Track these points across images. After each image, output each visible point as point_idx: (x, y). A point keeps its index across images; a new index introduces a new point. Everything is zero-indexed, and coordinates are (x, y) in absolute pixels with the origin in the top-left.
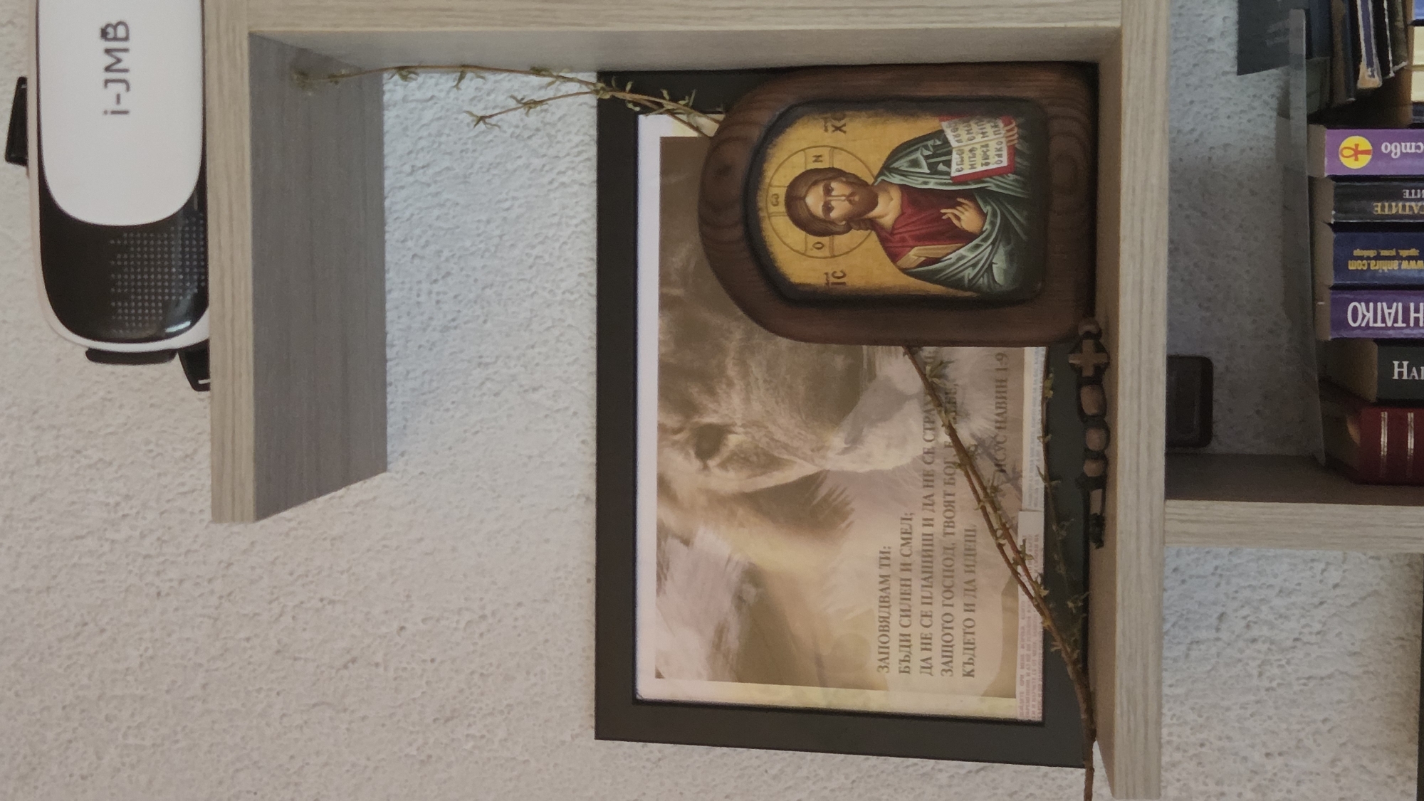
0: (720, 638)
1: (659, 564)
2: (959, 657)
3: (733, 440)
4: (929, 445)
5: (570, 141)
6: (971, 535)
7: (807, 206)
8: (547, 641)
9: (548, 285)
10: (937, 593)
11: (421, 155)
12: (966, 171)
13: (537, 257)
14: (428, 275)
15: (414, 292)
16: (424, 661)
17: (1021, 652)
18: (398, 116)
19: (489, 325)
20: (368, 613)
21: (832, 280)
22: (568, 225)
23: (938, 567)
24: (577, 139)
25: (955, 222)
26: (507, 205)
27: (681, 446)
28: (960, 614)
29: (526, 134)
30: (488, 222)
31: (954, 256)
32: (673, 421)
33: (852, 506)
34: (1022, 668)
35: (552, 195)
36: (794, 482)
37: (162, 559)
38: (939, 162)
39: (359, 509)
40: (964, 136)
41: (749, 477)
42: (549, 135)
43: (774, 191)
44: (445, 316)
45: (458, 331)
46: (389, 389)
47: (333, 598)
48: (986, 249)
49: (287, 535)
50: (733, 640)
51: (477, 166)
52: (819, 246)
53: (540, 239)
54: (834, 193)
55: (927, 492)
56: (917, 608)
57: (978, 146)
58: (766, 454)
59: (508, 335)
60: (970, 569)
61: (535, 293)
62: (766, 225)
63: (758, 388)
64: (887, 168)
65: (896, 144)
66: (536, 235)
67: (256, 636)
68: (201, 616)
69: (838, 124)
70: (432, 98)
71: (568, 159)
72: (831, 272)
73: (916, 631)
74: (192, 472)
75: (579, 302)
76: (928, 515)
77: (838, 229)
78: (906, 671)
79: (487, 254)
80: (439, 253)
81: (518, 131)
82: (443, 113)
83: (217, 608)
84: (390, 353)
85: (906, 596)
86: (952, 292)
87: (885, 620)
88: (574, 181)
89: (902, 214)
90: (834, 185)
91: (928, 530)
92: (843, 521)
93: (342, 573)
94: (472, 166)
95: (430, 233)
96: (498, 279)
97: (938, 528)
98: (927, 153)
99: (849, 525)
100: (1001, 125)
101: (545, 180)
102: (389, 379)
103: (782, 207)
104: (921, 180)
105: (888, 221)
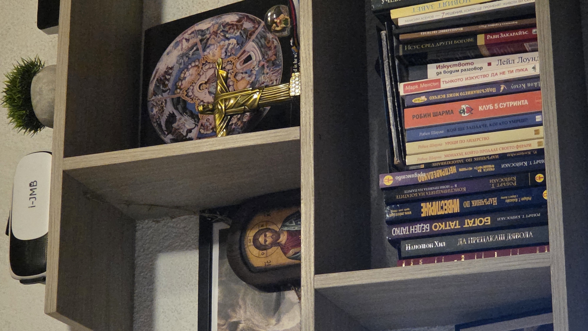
3: (241, 326)
7: (259, 242)
9: (185, 283)
11: (146, 245)
13: (181, 274)
14: (147, 284)
15: (142, 290)
18: (140, 233)
19: (166, 298)
21: (267, 264)
22: (191, 263)
27: (225, 330)
29: (179, 235)
32: (222, 322)
38: (298, 221)
42: (187, 235)
43: (249, 238)
46: (134, 322)
51: (164, 247)
52: (263, 254)
53: (182, 268)
54: (267, 236)
62: (247, 250)
63: (249, 307)
64: (283, 225)
65: (286, 217)
69: (268, 214)
70: (150, 226)
72: (266, 262)
77: (269, 248)
82: (154, 231)
84: (135, 310)
89: (288, 239)
90: (267, 233)
102: (134, 319)
103: (252, 243)
104: (293, 228)
105: (283, 242)
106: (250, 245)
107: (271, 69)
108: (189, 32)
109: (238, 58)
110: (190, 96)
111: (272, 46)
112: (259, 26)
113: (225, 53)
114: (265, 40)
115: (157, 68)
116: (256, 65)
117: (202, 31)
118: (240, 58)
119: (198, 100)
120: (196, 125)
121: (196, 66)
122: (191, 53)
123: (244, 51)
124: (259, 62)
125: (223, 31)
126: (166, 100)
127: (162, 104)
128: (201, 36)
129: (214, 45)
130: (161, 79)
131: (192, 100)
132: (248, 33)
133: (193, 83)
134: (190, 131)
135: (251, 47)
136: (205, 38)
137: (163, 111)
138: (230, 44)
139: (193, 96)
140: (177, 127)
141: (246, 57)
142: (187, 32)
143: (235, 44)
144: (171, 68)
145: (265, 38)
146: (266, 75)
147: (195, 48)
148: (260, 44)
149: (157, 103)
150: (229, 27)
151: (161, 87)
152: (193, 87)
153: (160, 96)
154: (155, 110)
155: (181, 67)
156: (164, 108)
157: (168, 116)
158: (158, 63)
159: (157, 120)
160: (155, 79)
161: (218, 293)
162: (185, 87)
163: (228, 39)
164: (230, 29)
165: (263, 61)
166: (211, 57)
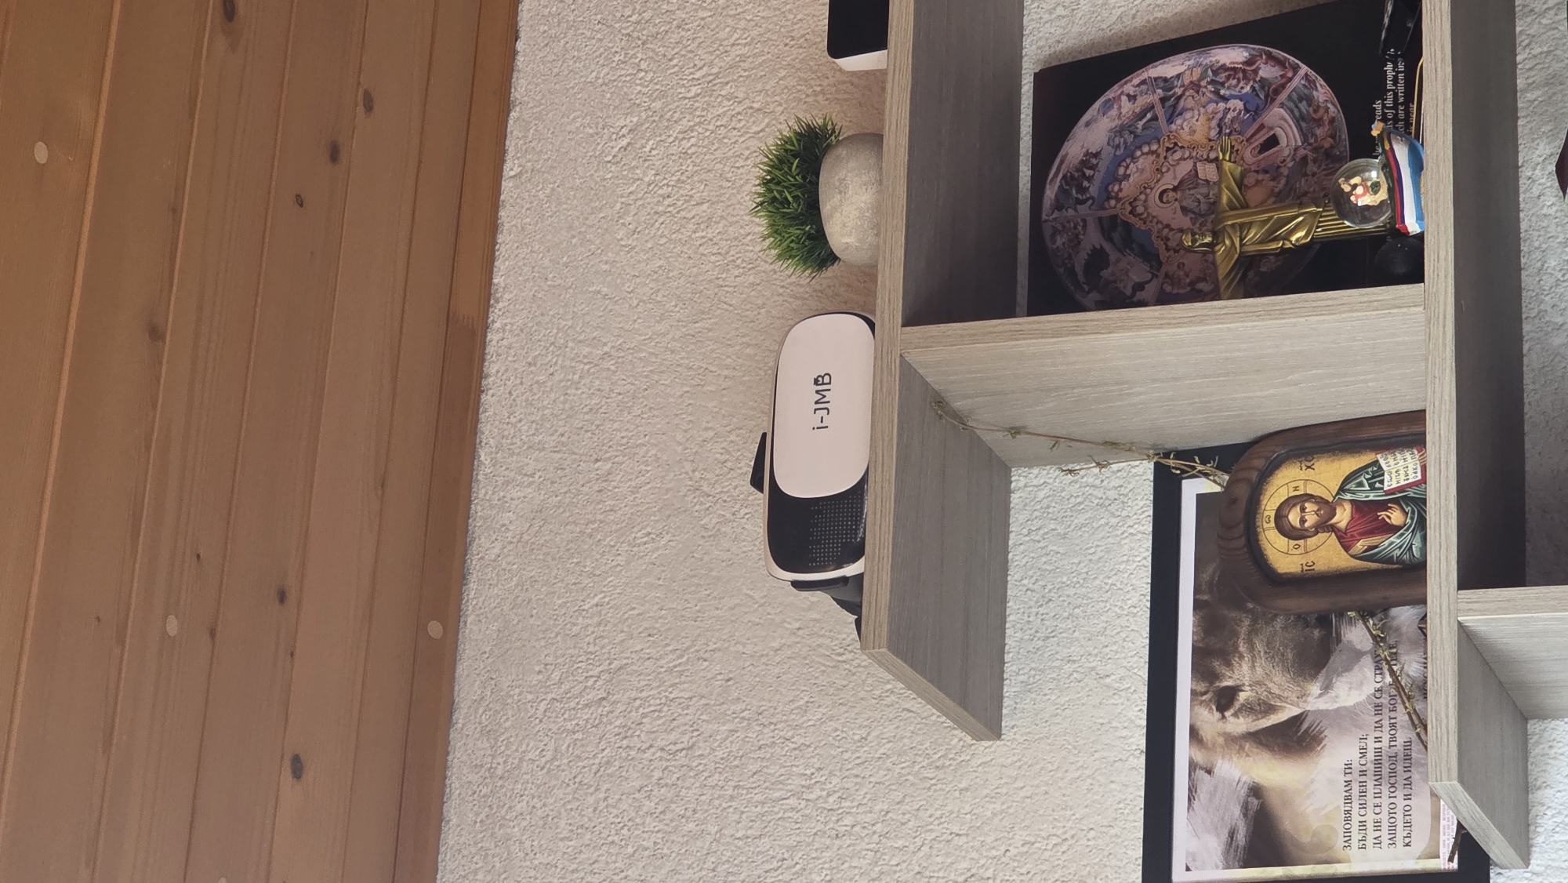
0: (1232, 838)
1: (1190, 789)
2: (1401, 832)
3: (1242, 696)
4: (1378, 685)
5: (1137, 504)
6: (1408, 744)
7: (1289, 521)
8: (1110, 854)
9: (1119, 604)
10: (1385, 790)
11: (1034, 522)
12: (1395, 485)
13: (1112, 584)
14: (1036, 602)
15: (1026, 615)
16: (1022, 874)
17: (1442, 823)
18: (1020, 497)
19: (1076, 634)
20: (983, 841)
21: (1305, 568)
22: (1134, 561)
23: (1385, 771)
24: (1141, 504)
25: (1387, 520)
26: (1093, 550)
27: (1206, 704)
28: (1401, 802)
29: (1107, 504)
30: (1079, 563)
31: (1387, 543)
32: (1201, 687)
33: (1325, 733)
34: (1444, 834)
35: (1123, 542)
36: (1285, 721)
37: (840, 811)
38: (1375, 482)
39: (980, 768)
40: (1392, 462)
41: (1253, 721)
42: (1123, 502)
43: (1266, 513)
44: (1047, 629)
45: (1055, 639)
46: (1005, 682)
47: (961, 832)
48: (1408, 535)
49: (929, 789)
50: (1241, 838)
51: (1073, 527)
53: (1114, 572)
54: (1307, 510)
55: (1377, 718)
56: (1371, 800)
57: (1401, 468)
58: (1265, 703)
59: (1089, 640)
60: (1407, 770)
61: (1110, 609)
62: (1262, 537)
63: (1261, 657)
64: (1342, 489)
65: (1348, 473)
66: (1112, 570)
67: (904, 862)
68: (868, 850)
69: (1309, 464)
70: (1045, 482)
71: (1135, 517)
72: (1304, 563)
73: (1370, 818)
74: (866, 749)
75: (1139, 614)
76: (1378, 734)
77: (1309, 534)
78: (1364, 847)
79: (1077, 585)
80: (1044, 587)
81: (1101, 501)
82: (1051, 493)
83: (877, 844)
84: (1007, 658)
85: (1363, 793)
86: (1385, 566)
87: (1348, 812)
88: (1139, 532)
89: (1352, 518)
90: (1306, 505)
91: (1378, 745)
92: (1319, 745)
93: (966, 814)
94: (1070, 525)
95: (1039, 573)
96: (1085, 602)
97: (1385, 743)
98: (1368, 476)
99: (1322, 748)
100: (1416, 452)
101: (1119, 532)
102: (1005, 676)
103: (1273, 524)
104: (1364, 495)
105: (1343, 525)
106: (1269, 529)
107: (1323, 167)
108: (1136, 81)
109: (1247, 141)
110: (1142, 214)
111: (1325, 118)
112: (1295, 74)
113: (1218, 129)
114: (1310, 105)
115: (1062, 152)
116: (1288, 156)
117: (1165, 80)
118: (1253, 139)
119: (1157, 223)
120: (1154, 276)
121: (1152, 152)
122: (1140, 124)
123: (1262, 127)
124: (1296, 149)
125: (1212, 82)
126: (1084, 221)
127: (1075, 228)
128: (1164, 89)
129: (1192, 109)
130: (1072, 177)
131: (1145, 223)
132: (1269, 88)
133: (1145, 188)
134: (1140, 287)
135: (1279, 118)
136: (1171, 97)
137: (1079, 243)
138: (1229, 109)
139: (1145, 215)
140: (1111, 278)
141: (1264, 138)
142: (1131, 81)
143: (1240, 111)
144: (1096, 155)
145: (1310, 100)
146: (1310, 177)
147: (1149, 116)
148: (1297, 114)
149: (1064, 227)
150: (1227, 74)
151: (1074, 191)
152: (1147, 195)
153: (1071, 212)
154: (1060, 241)
155: (1118, 153)
156: (1081, 237)
157: (1090, 252)
158: (1066, 143)
159: (1066, 261)
160: (1060, 176)
161: (1194, 626)
162: (1128, 196)
163: (1225, 99)
164: (1228, 78)
165: (1304, 149)
166: (1185, 136)
